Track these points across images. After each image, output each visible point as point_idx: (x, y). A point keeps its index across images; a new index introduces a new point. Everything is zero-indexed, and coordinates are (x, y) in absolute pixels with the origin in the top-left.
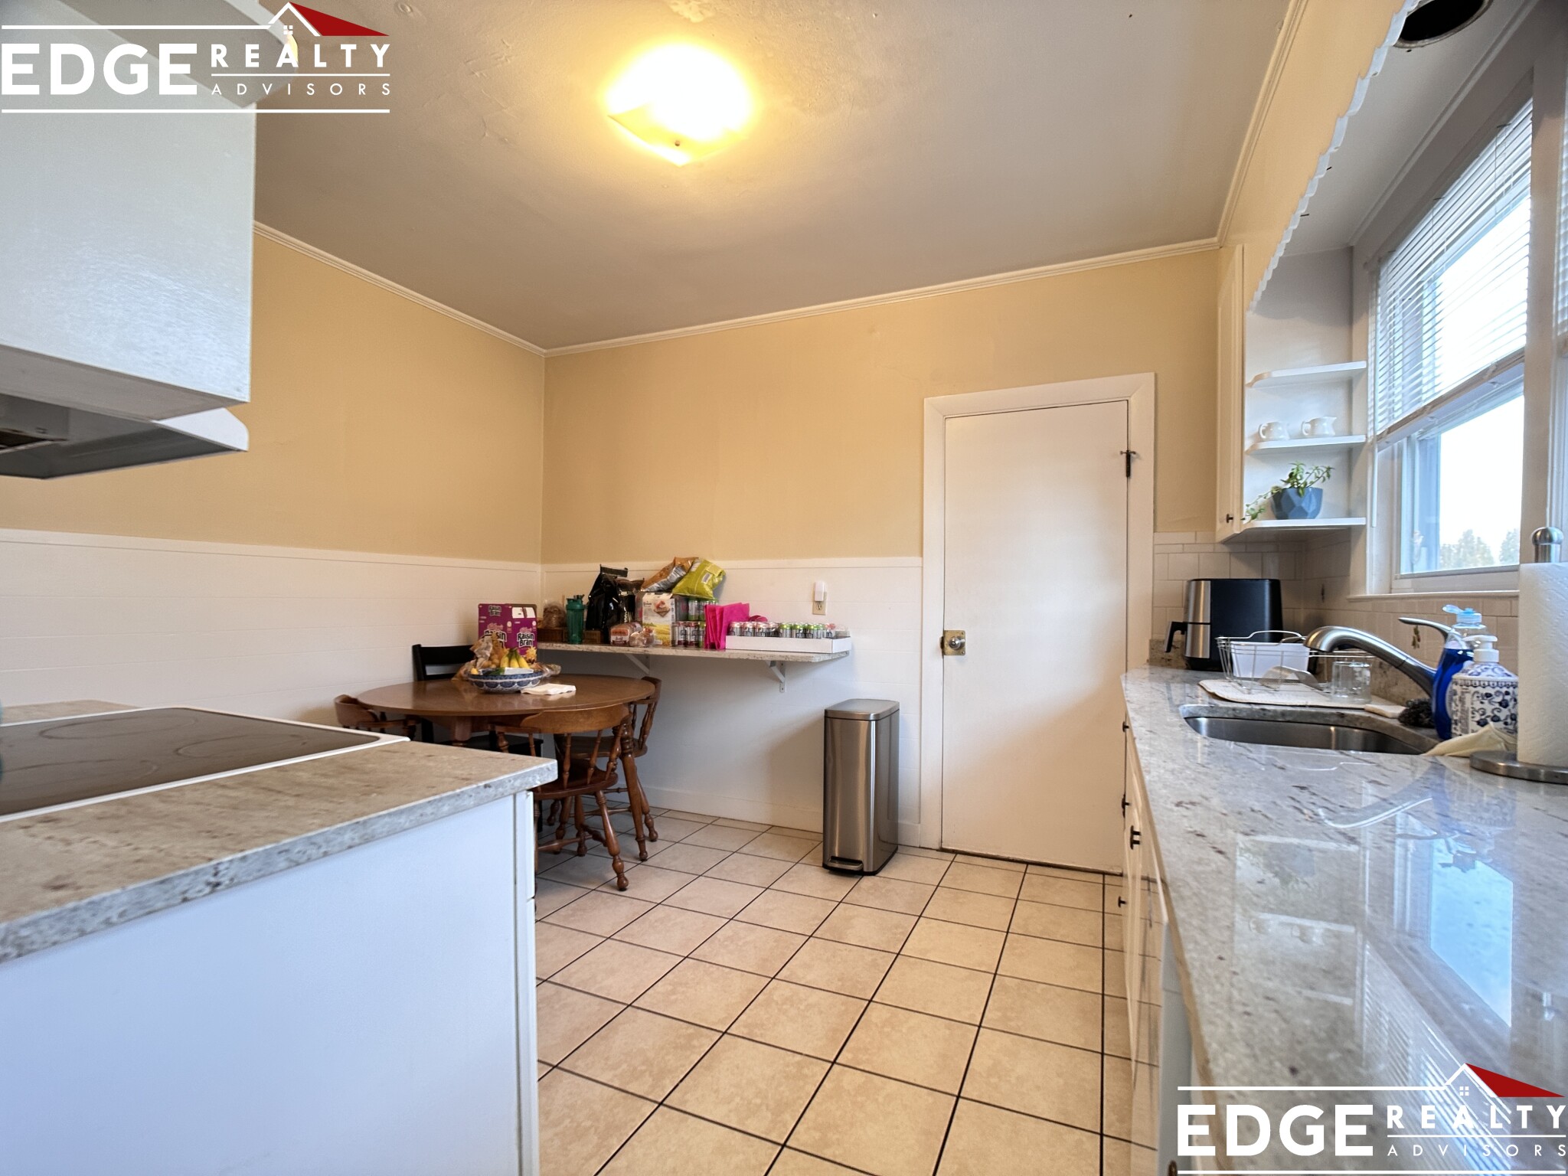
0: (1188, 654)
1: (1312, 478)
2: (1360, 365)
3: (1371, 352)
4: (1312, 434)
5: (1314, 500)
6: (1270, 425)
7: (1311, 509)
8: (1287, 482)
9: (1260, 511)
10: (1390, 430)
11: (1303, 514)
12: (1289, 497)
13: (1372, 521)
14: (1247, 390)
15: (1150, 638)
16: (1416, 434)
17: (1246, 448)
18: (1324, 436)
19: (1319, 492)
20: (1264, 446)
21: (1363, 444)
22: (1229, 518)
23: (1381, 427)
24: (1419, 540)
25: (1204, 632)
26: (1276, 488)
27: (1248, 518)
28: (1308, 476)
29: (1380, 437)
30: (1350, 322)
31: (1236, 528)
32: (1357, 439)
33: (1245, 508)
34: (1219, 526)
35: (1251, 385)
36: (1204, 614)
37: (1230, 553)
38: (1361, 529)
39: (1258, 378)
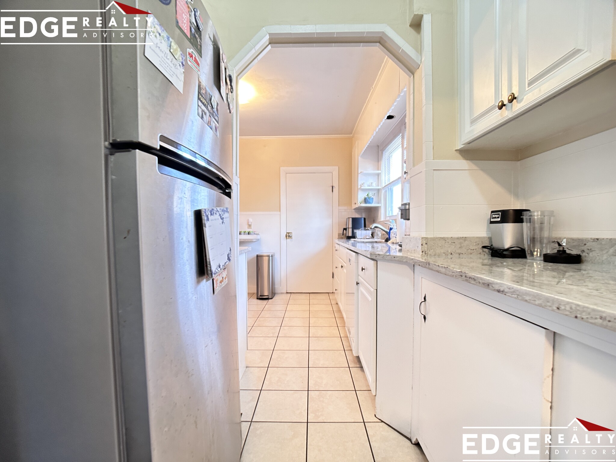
0: (347, 235)
1: (371, 195)
2: (380, 172)
3: (382, 169)
4: (371, 185)
5: (372, 200)
6: (363, 183)
7: (371, 202)
8: (367, 196)
9: (362, 202)
10: (385, 186)
11: (369, 203)
12: (367, 199)
13: (382, 205)
14: (359, 175)
15: (338, 232)
16: (390, 187)
17: (359, 188)
18: (373, 186)
19: (373, 198)
20: (362, 188)
21: (381, 189)
22: (355, 204)
23: (384, 185)
24: (390, 209)
25: (350, 230)
26: (365, 197)
27: (359, 204)
28: (370, 195)
29: (383, 188)
30: (378, 162)
31: (357, 206)
32: (379, 187)
33: (359, 202)
34: (353, 205)
35: (360, 173)
36: (350, 226)
37: (355, 212)
38: (380, 207)
39: (361, 172)
